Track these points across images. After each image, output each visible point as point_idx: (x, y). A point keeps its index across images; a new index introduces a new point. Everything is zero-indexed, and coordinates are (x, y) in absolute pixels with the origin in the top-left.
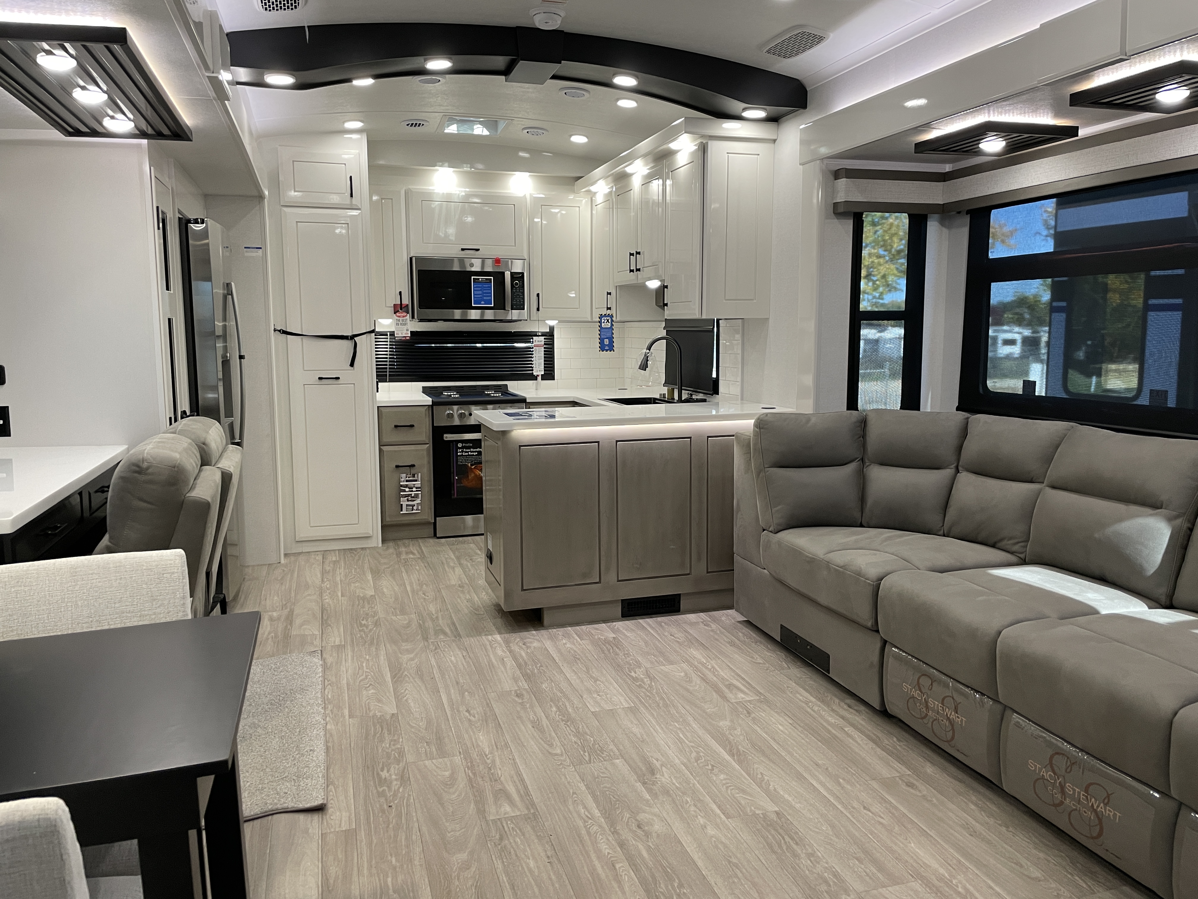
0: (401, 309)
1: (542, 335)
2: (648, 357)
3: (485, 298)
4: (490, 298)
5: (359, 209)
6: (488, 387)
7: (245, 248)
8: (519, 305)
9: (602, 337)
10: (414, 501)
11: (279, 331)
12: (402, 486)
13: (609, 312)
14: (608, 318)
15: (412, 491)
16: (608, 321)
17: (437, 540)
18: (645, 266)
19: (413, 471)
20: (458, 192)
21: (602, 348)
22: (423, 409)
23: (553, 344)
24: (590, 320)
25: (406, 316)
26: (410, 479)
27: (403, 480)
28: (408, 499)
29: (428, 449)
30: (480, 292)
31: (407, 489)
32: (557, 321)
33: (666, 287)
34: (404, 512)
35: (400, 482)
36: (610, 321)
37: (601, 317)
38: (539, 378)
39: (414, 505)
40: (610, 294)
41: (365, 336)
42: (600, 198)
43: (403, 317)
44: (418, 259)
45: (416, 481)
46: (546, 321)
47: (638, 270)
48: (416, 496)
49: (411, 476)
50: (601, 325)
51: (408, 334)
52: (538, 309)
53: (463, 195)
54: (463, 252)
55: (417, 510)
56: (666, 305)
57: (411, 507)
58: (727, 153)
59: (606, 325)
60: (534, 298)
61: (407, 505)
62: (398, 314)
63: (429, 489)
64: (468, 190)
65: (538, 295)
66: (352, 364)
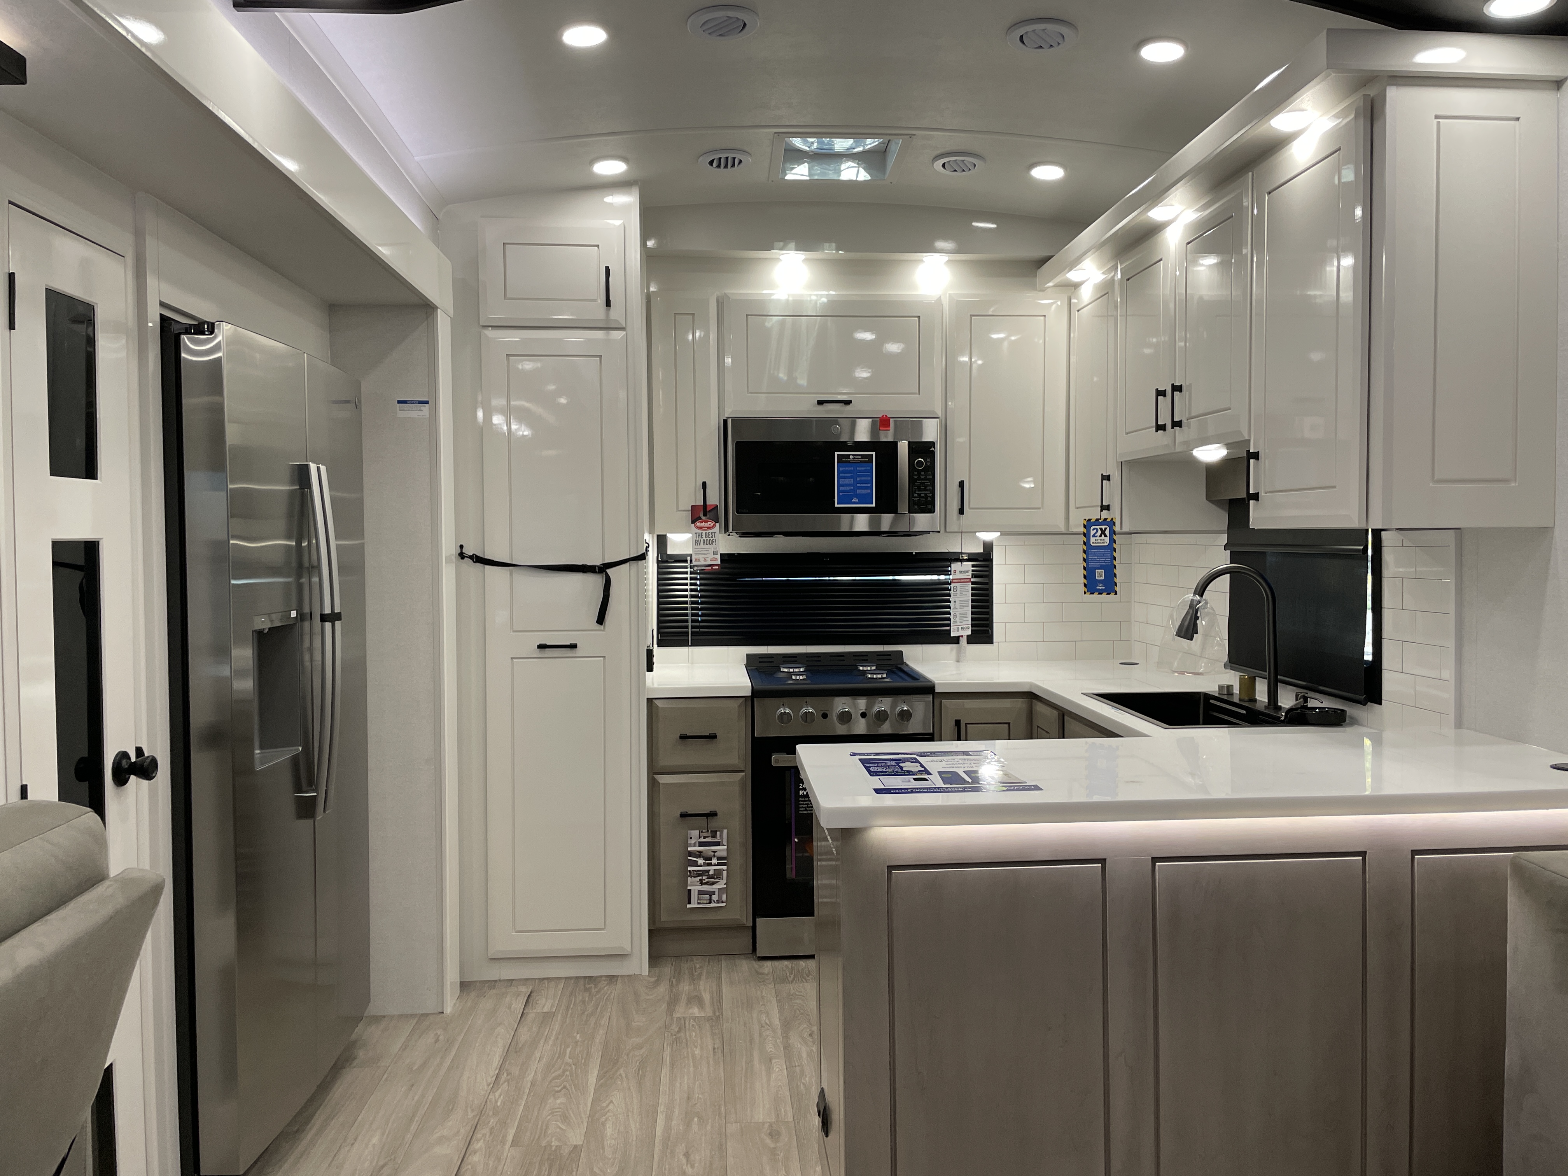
0: (705, 515)
1: (968, 560)
2: (1197, 611)
3: (859, 491)
4: (869, 491)
5: (622, 329)
6: (864, 657)
7: (399, 402)
8: (926, 505)
9: (1091, 564)
10: (713, 884)
11: (471, 557)
12: (691, 854)
13: (1105, 514)
14: (1103, 527)
15: (710, 865)
16: (1103, 532)
17: (756, 964)
18: (1193, 414)
19: (714, 823)
20: (814, 298)
21: (1091, 586)
22: (735, 704)
23: (990, 576)
24: (1063, 530)
25: (714, 526)
26: (707, 840)
27: (693, 841)
28: (701, 880)
29: (743, 782)
30: (851, 481)
31: (700, 861)
32: (999, 534)
33: (1256, 456)
34: (694, 905)
35: (687, 845)
36: (1107, 532)
37: (1088, 524)
38: (963, 641)
39: (714, 893)
40: (1108, 478)
41: (625, 567)
42: (1086, 294)
43: (709, 528)
44: (737, 422)
45: (718, 844)
46: (977, 534)
47: (1177, 424)
48: (718, 875)
49: (709, 834)
50: (1089, 540)
51: (716, 559)
52: (961, 511)
53: (823, 303)
54: (821, 408)
55: (718, 902)
56: (1256, 497)
57: (708, 897)
58: (1437, 117)
59: (1099, 540)
60: (954, 490)
61: (700, 892)
62: (698, 524)
63: (743, 861)
64: (833, 293)
65: (961, 484)
66: (601, 620)
